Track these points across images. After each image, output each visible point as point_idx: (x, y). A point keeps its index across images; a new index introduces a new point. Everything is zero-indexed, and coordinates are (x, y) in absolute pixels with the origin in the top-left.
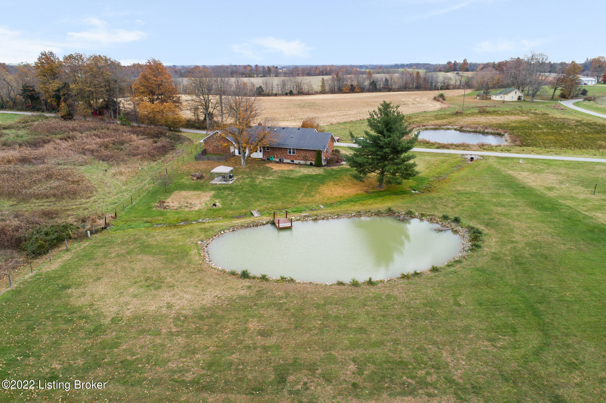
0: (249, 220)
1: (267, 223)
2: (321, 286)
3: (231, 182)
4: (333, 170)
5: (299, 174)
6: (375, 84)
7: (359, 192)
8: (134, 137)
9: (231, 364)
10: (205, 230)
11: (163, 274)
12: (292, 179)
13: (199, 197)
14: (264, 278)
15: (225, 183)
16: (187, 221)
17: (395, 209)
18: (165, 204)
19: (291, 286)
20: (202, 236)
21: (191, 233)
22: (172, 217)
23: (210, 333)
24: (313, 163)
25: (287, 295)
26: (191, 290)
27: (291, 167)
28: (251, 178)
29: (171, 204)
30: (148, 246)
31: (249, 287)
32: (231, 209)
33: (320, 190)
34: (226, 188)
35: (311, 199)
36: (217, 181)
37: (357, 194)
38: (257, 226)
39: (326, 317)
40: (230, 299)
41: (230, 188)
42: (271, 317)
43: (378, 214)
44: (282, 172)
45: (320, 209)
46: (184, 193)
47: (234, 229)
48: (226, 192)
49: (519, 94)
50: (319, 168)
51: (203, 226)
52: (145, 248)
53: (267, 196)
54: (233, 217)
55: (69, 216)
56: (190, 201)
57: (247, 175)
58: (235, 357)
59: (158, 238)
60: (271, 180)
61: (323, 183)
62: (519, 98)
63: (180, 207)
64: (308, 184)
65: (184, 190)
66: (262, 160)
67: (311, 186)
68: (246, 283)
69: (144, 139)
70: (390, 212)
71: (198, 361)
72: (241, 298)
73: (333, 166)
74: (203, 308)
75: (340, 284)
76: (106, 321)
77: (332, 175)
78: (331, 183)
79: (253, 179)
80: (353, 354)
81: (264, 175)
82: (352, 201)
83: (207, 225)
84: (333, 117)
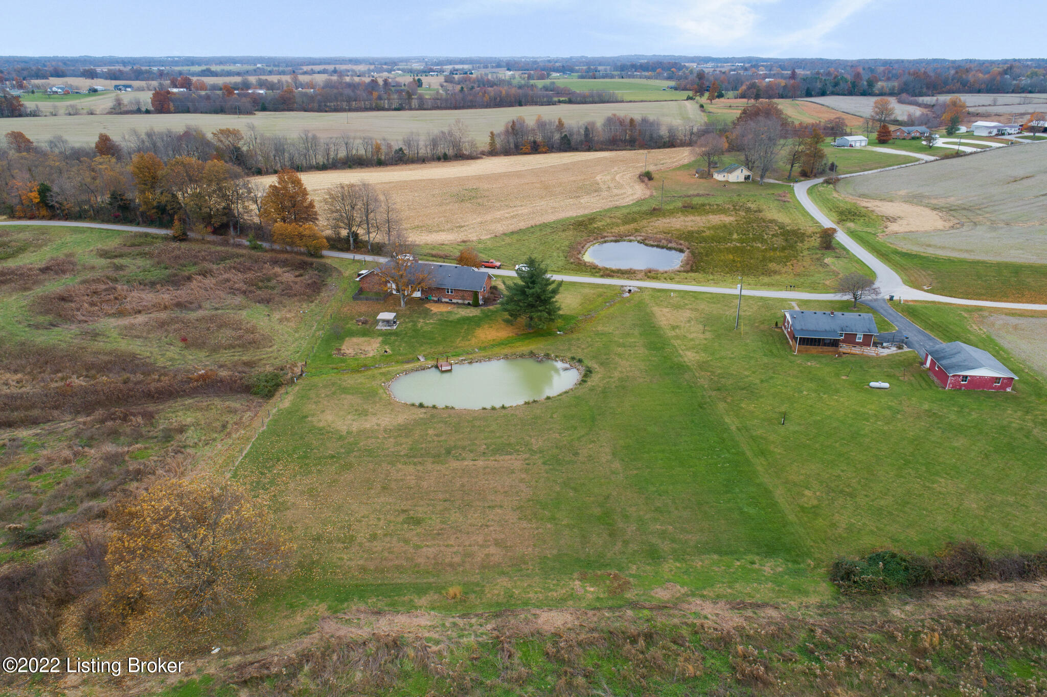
0: (417, 364)
1: (432, 367)
2: (472, 411)
3: (395, 327)
4: (490, 311)
5: (458, 316)
6: (569, 140)
7: (511, 335)
8: (278, 270)
9: (422, 448)
10: (383, 374)
11: (365, 407)
12: (451, 322)
13: (369, 344)
14: (434, 407)
15: (389, 328)
16: (366, 367)
17: (535, 351)
18: (342, 352)
19: (453, 411)
20: (383, 379)
21: (374, 377)
22: (353, 364)
23: (407, 436)
24: (471, 302)
25: (450, 416)
26: (388, 415)
27: (449, 308)
28: (413, 321)
29: (347, 352)
30: (345, 388)
31: (425, 413)
32: (401, 355)
33: (475, 334)
34: (391, 334)
35: (467, 343)
36: (381, 327)
37: (508, 337)
38: (424, 369)
39: (473, 426)
40: (415, 420)
41: (395, 334)
42: (441, 428)
43: (522, 356)
44: (441, 314)
45: (475, 352)
46: (355, 340)
47: (407, 372)
48: (393, 338)
49: (746, 173)
50: (476, 308)
51: (381, 371)
52: (345, 390)
53: (429, 341)
54: (403, 362)
55: (265, 365)
56: (363, 348)
57: (408, 318)
58: (424, 446)
59: (349, 381)
60: (432, 324)
61: (479, 326)
62: (747, 178)
63: (356, 354)
64: (466, 327)
65: (354, 336)
66: (420, 299)
67: (468, 329)
68: (423, 410)
69: (288, 272)
70: (532, 355)
71: (404, 448)
72: (422, 419)
73: (490, 305)
74: (399, 425)
75: (484, 409)
76: (345, 433)
77: (487, 316)
78: (486, 326)
79: (415, 323)
80: (485, 442)
81: (424, 318)
82: (503, 344)
83: (384, 370)
84: (499, 220)
